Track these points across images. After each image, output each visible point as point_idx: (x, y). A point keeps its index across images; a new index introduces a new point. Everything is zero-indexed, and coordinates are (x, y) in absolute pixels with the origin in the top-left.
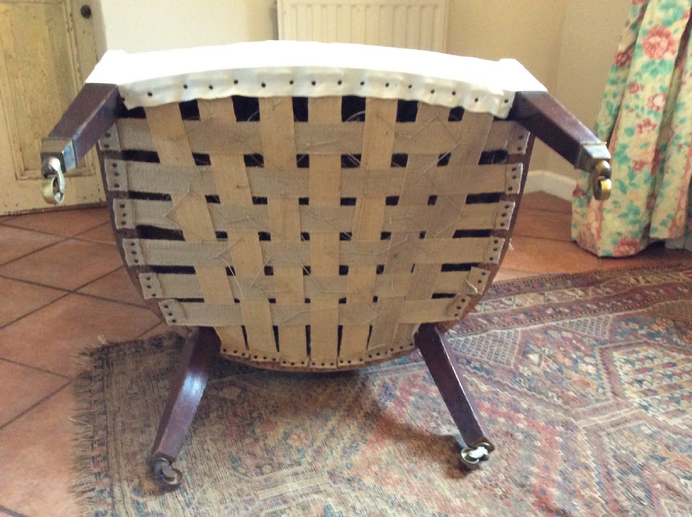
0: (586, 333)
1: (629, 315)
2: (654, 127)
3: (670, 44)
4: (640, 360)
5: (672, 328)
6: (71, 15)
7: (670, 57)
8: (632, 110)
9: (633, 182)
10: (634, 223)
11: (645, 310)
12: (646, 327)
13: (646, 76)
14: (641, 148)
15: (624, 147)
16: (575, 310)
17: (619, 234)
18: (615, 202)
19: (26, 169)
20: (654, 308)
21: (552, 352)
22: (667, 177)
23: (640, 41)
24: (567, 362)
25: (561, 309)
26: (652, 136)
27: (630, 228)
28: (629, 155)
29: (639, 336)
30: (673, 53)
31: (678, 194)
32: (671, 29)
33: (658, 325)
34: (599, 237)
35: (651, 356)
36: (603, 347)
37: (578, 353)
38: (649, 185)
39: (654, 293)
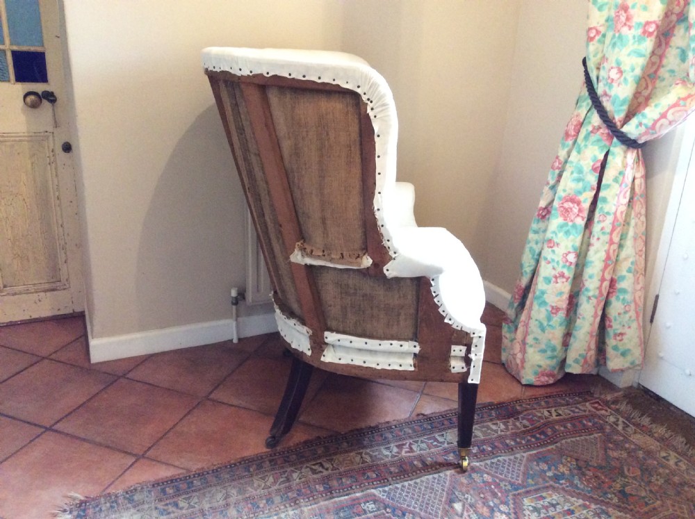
0: (503, 477)
1: (540, 452)
2: (567, 279)
3: (580, 211)
4: (545, 508)
5: (575, 468)
6: (53, 151)
7: (581, 222)
8: (549, 263)
9: (551, 323)
10: (552, 358)
11: (553, 447)
12: (553, 468)
13: (561, 235)
14: (557, 296)
15: (543, 293)
16: (496, 447)
17: (540, 366)
18: (536, 339)
19: (5, 286)
20: (562, 444)
21: (473, 500)
22: (578, 322)
23: (556, 204)
24: (485, 511)
25: (485, 447)
26: (565, 287)
27: (549, 362)
28: (547, 301)
29: (547, 479)
30: (583, 219)
31: (588, 338)
32: (582, 198)
33: (564, 466)
34: (523, 367)
35: (554, 502)
36: (516, 492)
37: (495, 500)
38: (564, 327)
39: (562, 429)
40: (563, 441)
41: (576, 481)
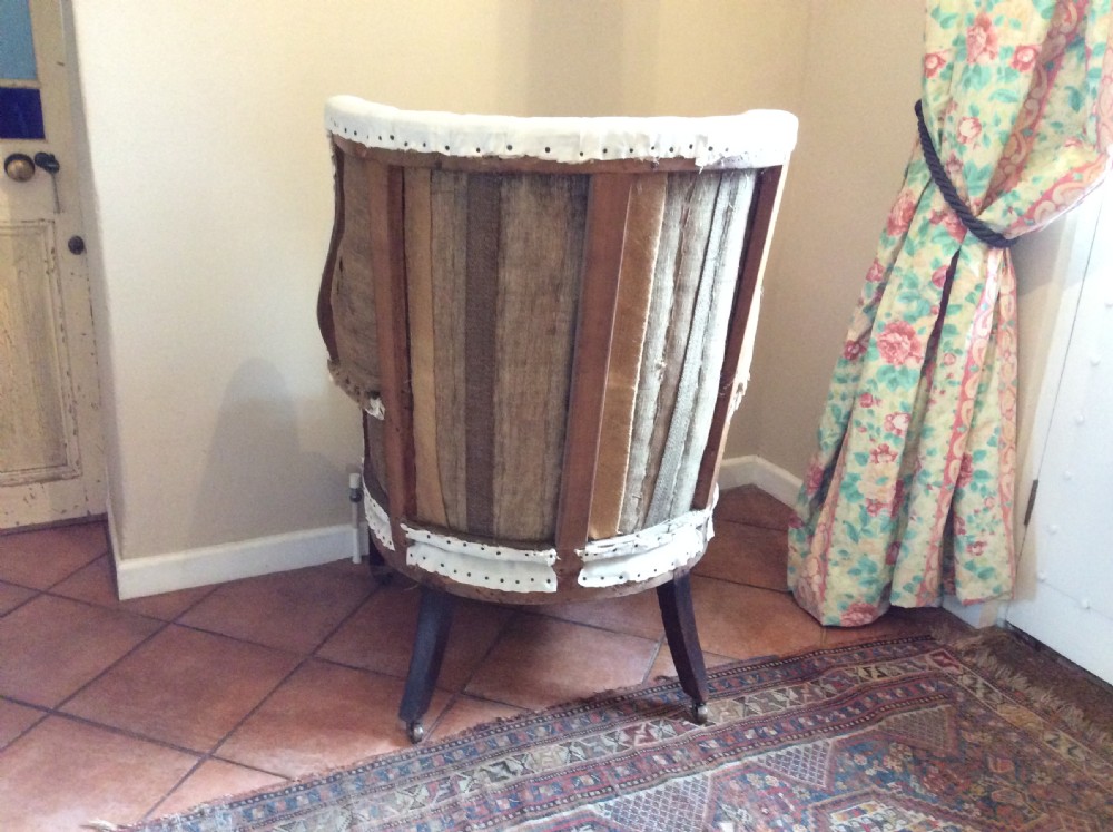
0: (797, 778)
1: (855, 738)
2: (894, 456)
3: (914, 347)
4: (866, 827)
5: (910, 762)
6: (53, 252)
7: (915, 366)
8: (864, 430)
9: (866, 528)
10: (870, 582)
11: (875, 727)
12: (876, 762)
13: (882, 386)
14: (877, 483)
15: (855, 478)
16: (784, 731)
17: (850, 596)
18: (843, 552)
20: (888, 723)
21: (751, 819)
22: (912, 524)
23: (874, 336)
25: (765, 729)
26: (892, 470)
27: (864, 589)
28: (861, 491)
29: (867, 780)
30: (918, 359)
31: (927, 550)
32: (916, 326)
33: (893, 758)
34: (823, 598)
35: (880, 819)
36: (819, 804)
37: (786, 818)
38: (888, 534)
39: (888, 697)
40: (891, 719)
41: (913, 783)
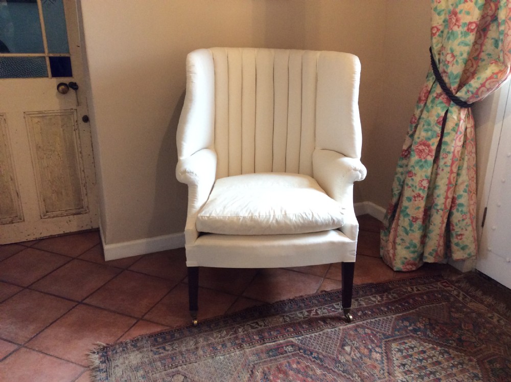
0: (379, 330)
1: (405, 315)
2: (422, 198)
3: (430, 151)
4: (407, 349)
5: (428, 324)
6: (77, 121)
7: (430, 159)
8: (410, 187)
9: (412, 229)
10: (414, 252)
11: (414, 311)
12: (413, 324)
13: (417, 168)
14: (416, 209)
15: (406, 208)
16: (374, 312)
17: (406, 258)
18: (402, 240)
19: (47, 212)
20: (420, 309)
21: (358, 345)
22: (431, 227)
23: (413, 147)
24: (366, 351)
25: (366, 311)
26: (422, 204)
27: (412, 255)
28: (409, 213)
29: (408, 331)
30: (432, 156)
31: (438, 238)
32: (431, 142)
33: (420, 323)
34: (394, 259)
35: (413, 346)
36: (387, 340)
37: (373, 345)
38: (421, 231)
39: (420, 299)
40: (421, 308)
41: (428, 333)
